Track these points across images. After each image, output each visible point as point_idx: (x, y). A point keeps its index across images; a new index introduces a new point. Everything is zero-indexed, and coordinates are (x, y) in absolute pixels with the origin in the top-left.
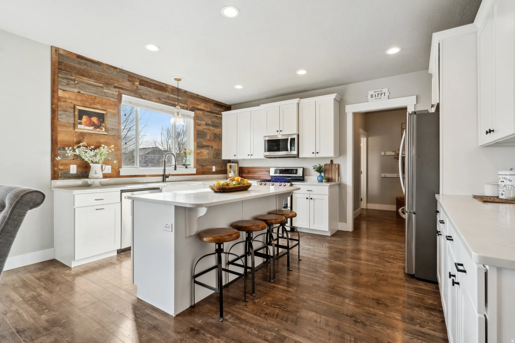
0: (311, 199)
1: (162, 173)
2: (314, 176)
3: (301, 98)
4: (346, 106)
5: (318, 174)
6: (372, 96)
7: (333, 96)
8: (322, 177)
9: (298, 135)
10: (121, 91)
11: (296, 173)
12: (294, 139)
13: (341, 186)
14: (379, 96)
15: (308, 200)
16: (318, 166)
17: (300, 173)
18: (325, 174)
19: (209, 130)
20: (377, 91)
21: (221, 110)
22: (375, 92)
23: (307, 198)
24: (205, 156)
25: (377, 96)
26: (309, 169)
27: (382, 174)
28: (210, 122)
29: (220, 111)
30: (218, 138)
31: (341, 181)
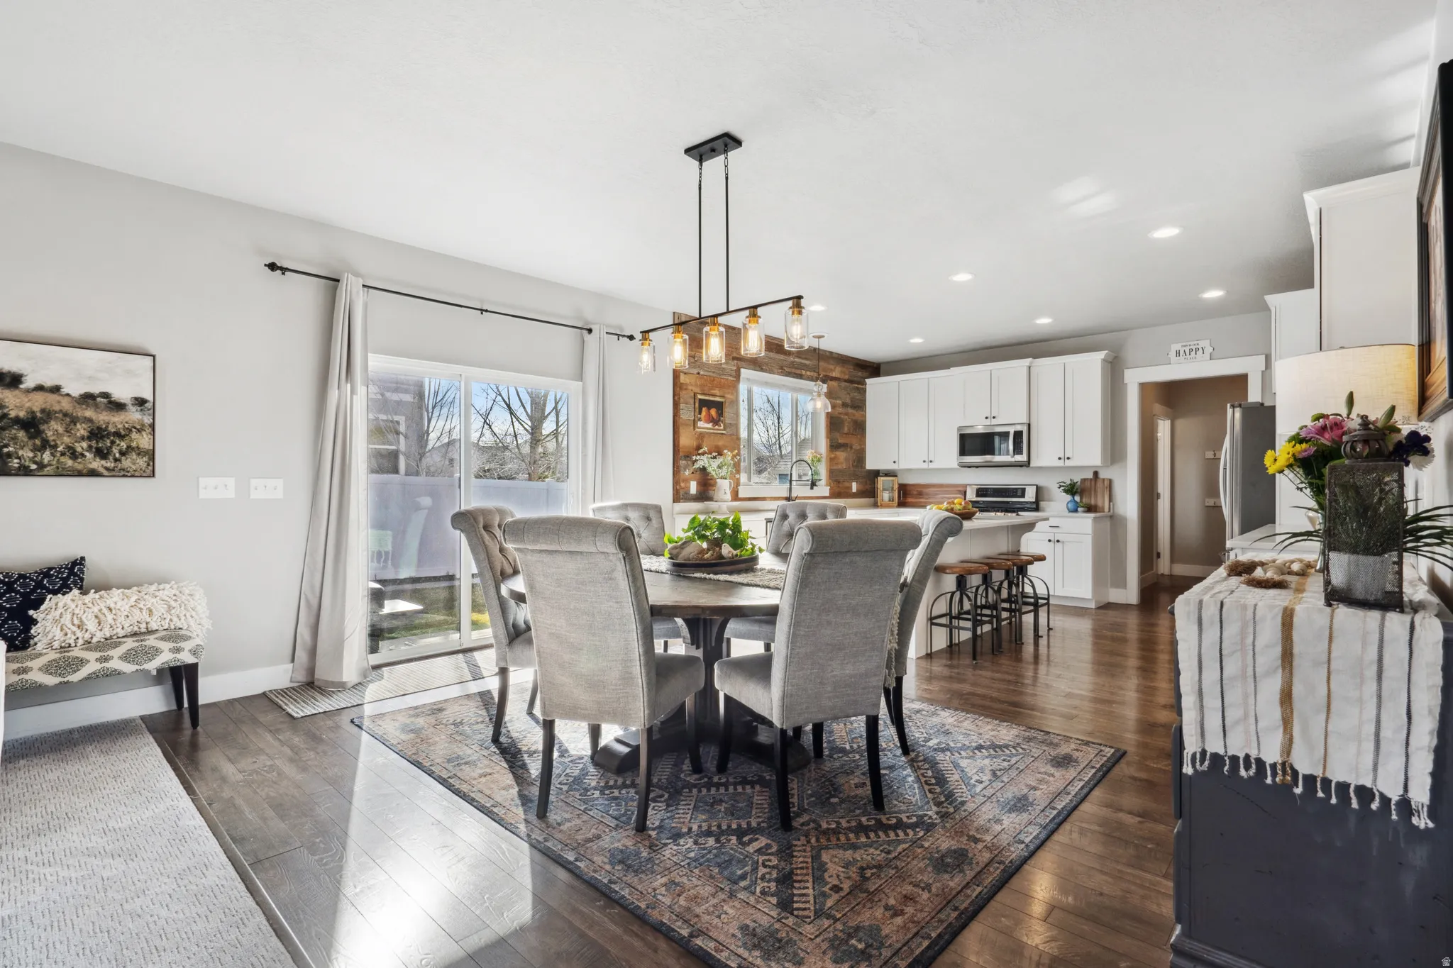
0: (1058, 541)
1: (786, 494)
2: (1059, 502)
3: (1035, 357)
4: (1125, 371)
5: (1069, 497)
6: (1178, 353)
7: (1101, 355)
8: (1076, 502)
9: (1029, 425)
10: (739, 363)
11: (1023, 495)
12: (1021, 432)
13: (1116, 521)
14: (1193, 353)
15: (1051, 543)
16: (1069, 482)
17: (1030, 496)
18: (1081, 498)
19: (846, 414)
20: (1188, 344)
21: (865, 374)
22: (1185, 346)
23: (1050, 541)
24: (842, 463)
25: (1188, 353)
26: (1047, 488)
27: (1207, 500)
28: (848, 401)
29: (862, 377)
30: (860, 427)
31: (1116, 511)
